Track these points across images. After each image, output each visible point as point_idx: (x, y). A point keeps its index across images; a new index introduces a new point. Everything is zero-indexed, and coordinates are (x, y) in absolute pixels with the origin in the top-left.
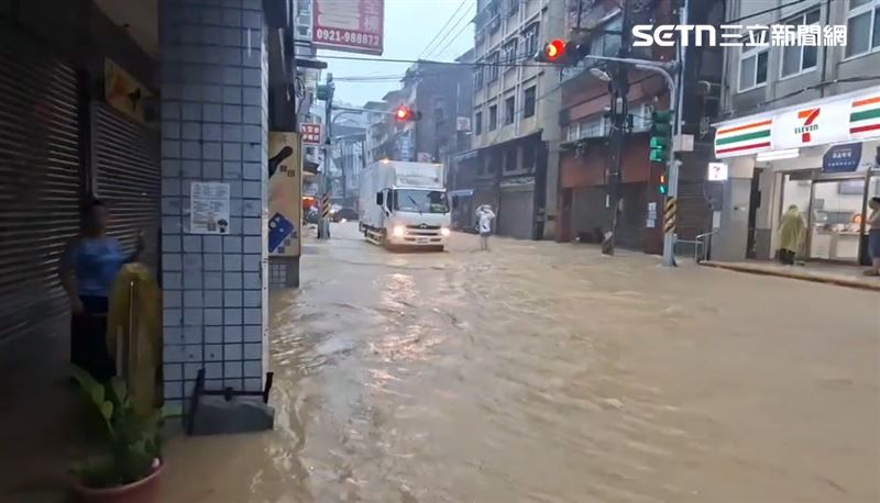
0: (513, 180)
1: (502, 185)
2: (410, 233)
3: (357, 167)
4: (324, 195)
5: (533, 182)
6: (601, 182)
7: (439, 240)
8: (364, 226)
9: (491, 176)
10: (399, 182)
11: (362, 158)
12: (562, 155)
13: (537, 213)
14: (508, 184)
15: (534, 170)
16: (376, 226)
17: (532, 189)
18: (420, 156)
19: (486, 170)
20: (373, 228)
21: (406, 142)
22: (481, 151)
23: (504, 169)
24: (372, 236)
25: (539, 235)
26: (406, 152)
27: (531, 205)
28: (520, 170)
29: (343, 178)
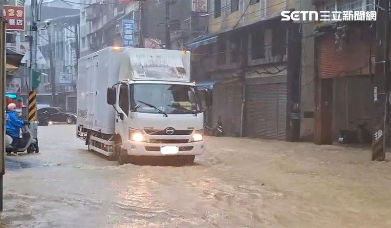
0: (261, 71)
1: (248, 77)
2: (152, 141)
3: (69, 57)
4: (31, 93)
5: (285, 72)
6: (366, 71)
7: (190, 148)
8: (85, 130)
9: (234, 66)
10: (136, 75)
11: (76, 45)
12: (318, 40)
13: (290, 109)
14: (255, 76)
15: (286, 57)
16: (105, 131)
17: (285, 80)
18: (147, 42)
19: (228, 59)
20: (99, 134)
21: (128, 26)
22: (222, 36)
23: (250, 57)
24: (98, 144)
25: (294, 136)
26: (130, 37)
27: (284, 99)
28: (269, 58)
29: (52, 71)
